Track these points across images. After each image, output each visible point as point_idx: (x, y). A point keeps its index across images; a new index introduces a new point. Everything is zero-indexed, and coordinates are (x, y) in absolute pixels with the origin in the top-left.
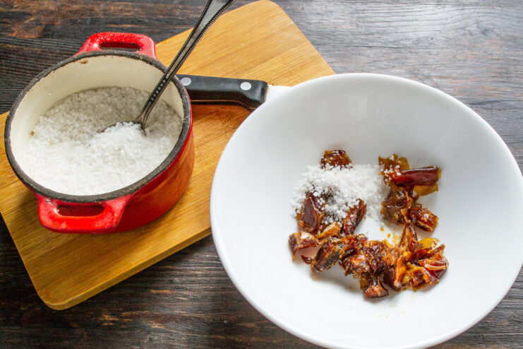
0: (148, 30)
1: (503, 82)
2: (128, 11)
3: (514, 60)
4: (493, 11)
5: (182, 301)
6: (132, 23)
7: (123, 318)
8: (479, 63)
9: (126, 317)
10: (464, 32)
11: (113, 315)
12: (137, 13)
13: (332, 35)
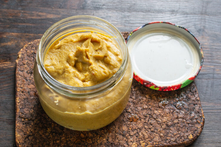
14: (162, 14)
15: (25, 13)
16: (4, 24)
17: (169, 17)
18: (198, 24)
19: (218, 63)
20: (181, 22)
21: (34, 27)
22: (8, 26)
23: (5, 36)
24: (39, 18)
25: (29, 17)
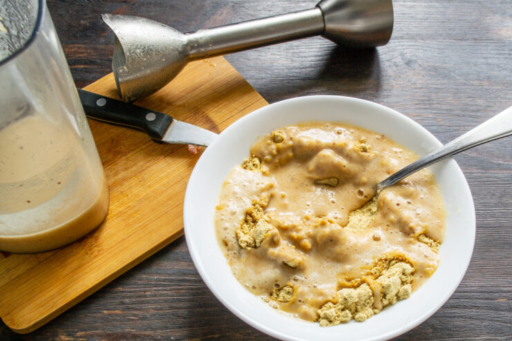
0: (100, 70)
1: (426, 109)
2: (81, 53)
3: (436, 88)
4: (417, 44)
5: (132, 320)
6: (85, 64)
7: (78, 337)
8: (402, 92)
9: (81, 337)
10: (390, 63)
11: (69, 335)
12: (89, 54)
13: (269, 70)
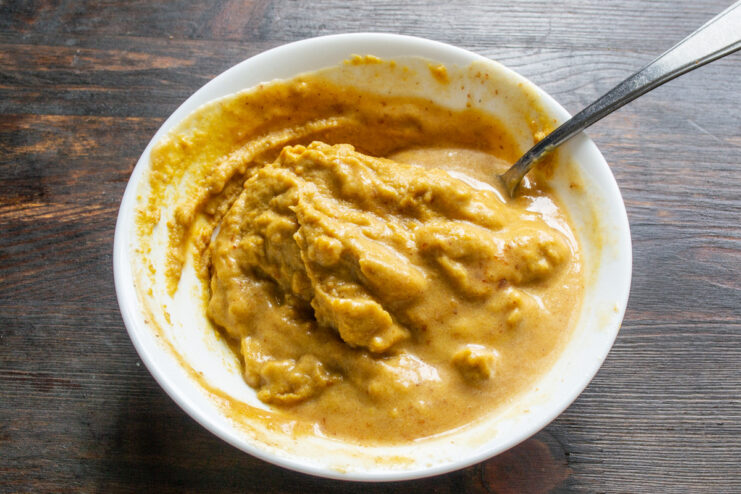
14: (497, 50)
15: (85, 54)
16: (24, 90)
17: (519, 57)
18: (603, 78)
19: (665, 193)
20: (553, 73)
21: (114, 97)
22: (37, 95)
23: (27, 126)
24: (129, 68)
25: (99, 68)
